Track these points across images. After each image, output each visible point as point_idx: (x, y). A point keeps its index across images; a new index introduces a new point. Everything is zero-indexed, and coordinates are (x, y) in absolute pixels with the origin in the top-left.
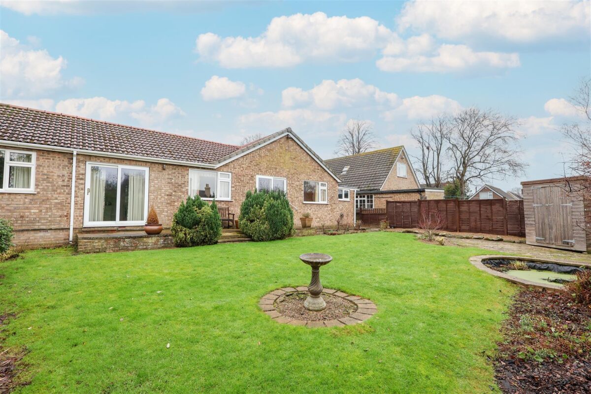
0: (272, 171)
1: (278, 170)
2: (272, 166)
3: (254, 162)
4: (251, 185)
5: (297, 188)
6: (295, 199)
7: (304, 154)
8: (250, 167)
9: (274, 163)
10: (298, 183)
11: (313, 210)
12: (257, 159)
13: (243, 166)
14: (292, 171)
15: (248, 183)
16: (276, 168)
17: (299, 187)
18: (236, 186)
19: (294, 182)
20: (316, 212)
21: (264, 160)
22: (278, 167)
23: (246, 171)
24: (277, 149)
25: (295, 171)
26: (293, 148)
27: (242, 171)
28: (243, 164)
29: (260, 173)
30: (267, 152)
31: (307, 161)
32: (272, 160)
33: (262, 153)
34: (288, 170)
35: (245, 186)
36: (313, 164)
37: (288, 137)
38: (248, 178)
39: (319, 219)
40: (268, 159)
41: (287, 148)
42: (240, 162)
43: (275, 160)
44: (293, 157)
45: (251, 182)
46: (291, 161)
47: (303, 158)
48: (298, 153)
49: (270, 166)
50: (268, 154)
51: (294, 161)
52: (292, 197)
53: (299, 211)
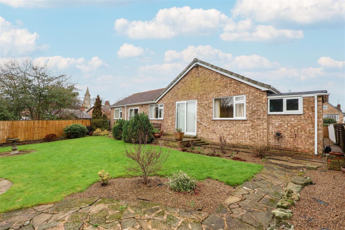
0: (185, 97)
1: (189, 95)
2: (186, 93)
3: (174, 93)
4: (172, 109)
5: (206, 107)
6: (204, 116)
7: (214, 74)
8: (172, 97)
9: (187, 91)
10: (206, 102)
11: (224, 126)
12: (176, 91)
13: (169, 98)
14: (201, 93)
15: (171, 108)
16: (188, 94)
17: (208, 105)
18: (165, 110)
19: (203, 102)
20: (228, 129)
21: (180, 90)
22: (189, 93)
23: (170, 101)
24: (189, 79)
25: (204, 92)
26: (202, 73)
27: (168, 101)
28: (169, 97)
29: (178, 100)
30: (182, 84)
31: (217, 79)
32: (185, 89)
33: (179, 86)
34: (197, 93)
35: (170, 110)
36: (223, 81)
37: (197, 66)
38: (171, 105)
39: (232, 136)
40: (183, 89)
41: (197, 75)
42: (167, 96)
43: (188, 88)
44: (202, 81)
45: (173, 107)
46: (200, 84)
47: (212, 78)
48: (207, 76)
49: (184, 93)
50: (183, 85)
51: (203, 84)
52: (201, 114)
53: (208, 127)
